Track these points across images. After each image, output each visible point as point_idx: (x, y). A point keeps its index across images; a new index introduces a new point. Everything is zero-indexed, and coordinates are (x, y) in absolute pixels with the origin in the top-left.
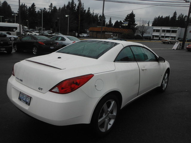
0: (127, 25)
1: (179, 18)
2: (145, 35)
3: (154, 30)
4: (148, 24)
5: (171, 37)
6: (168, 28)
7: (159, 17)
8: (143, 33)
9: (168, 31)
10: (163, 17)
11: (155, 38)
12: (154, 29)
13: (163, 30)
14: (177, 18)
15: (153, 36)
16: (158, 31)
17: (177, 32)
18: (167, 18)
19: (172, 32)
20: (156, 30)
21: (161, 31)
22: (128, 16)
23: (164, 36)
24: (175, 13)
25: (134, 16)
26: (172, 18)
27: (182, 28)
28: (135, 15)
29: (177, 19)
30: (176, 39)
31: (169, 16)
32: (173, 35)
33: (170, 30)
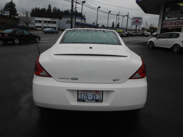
0: (8, 14)
1: (53, 10)
2: (30, 26)
3: (36, 21)
4: (27, 14)
5: (53, 27)
6: (49, 20)
7: (36, 8)
8: (27, 24)
9: (49, 22)
10: (40, 9)
11: (38, 29)
12: (35, 19)
13: (44, 21)
14: (52, 10)
15: (36, 26)
16: (40, 22)
17: (57, 23)
18: (43, 10)
19: (52, 23)
20: (38, 21)
21: (43, 22)
22: (7, 4)
23: (46, 27)
24: (50, 6)
25: (15, 6)
26: (47, 10)
27: (60, 20)
28: (15, 4)
29: (52, 12)
30: (57, 29)
31: (45, 8)
32: (54, 25)
33: (51, 21)
